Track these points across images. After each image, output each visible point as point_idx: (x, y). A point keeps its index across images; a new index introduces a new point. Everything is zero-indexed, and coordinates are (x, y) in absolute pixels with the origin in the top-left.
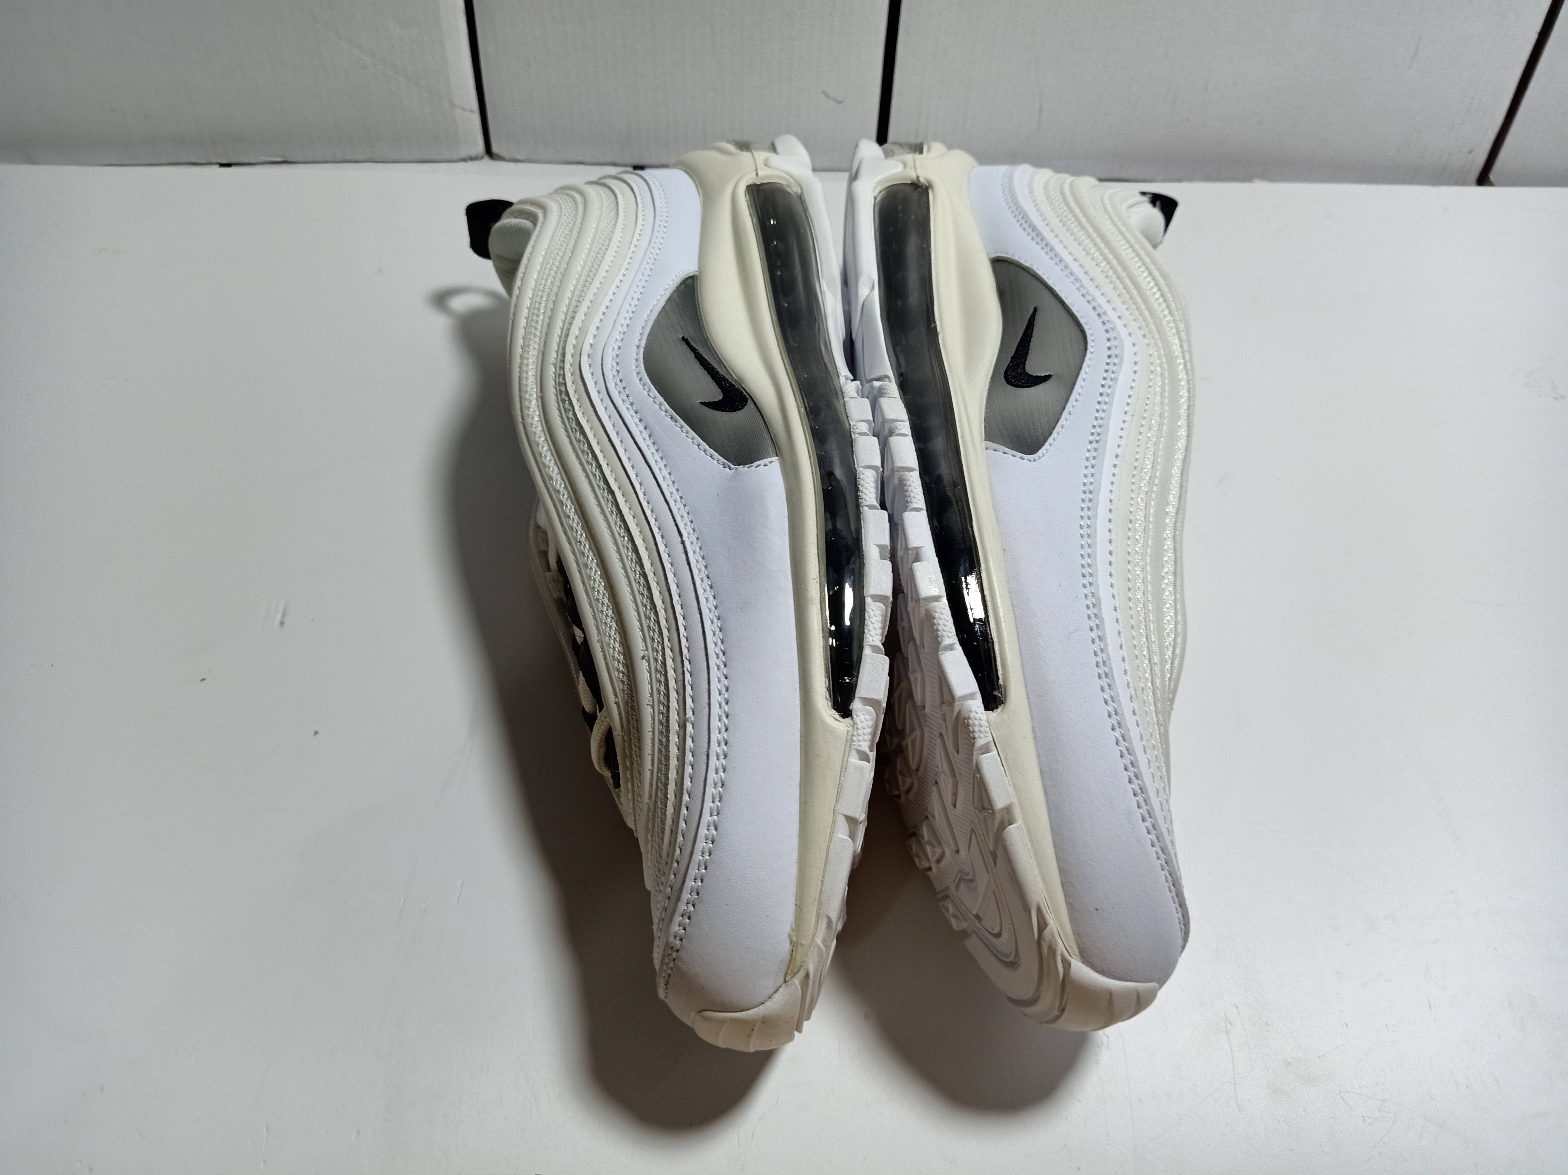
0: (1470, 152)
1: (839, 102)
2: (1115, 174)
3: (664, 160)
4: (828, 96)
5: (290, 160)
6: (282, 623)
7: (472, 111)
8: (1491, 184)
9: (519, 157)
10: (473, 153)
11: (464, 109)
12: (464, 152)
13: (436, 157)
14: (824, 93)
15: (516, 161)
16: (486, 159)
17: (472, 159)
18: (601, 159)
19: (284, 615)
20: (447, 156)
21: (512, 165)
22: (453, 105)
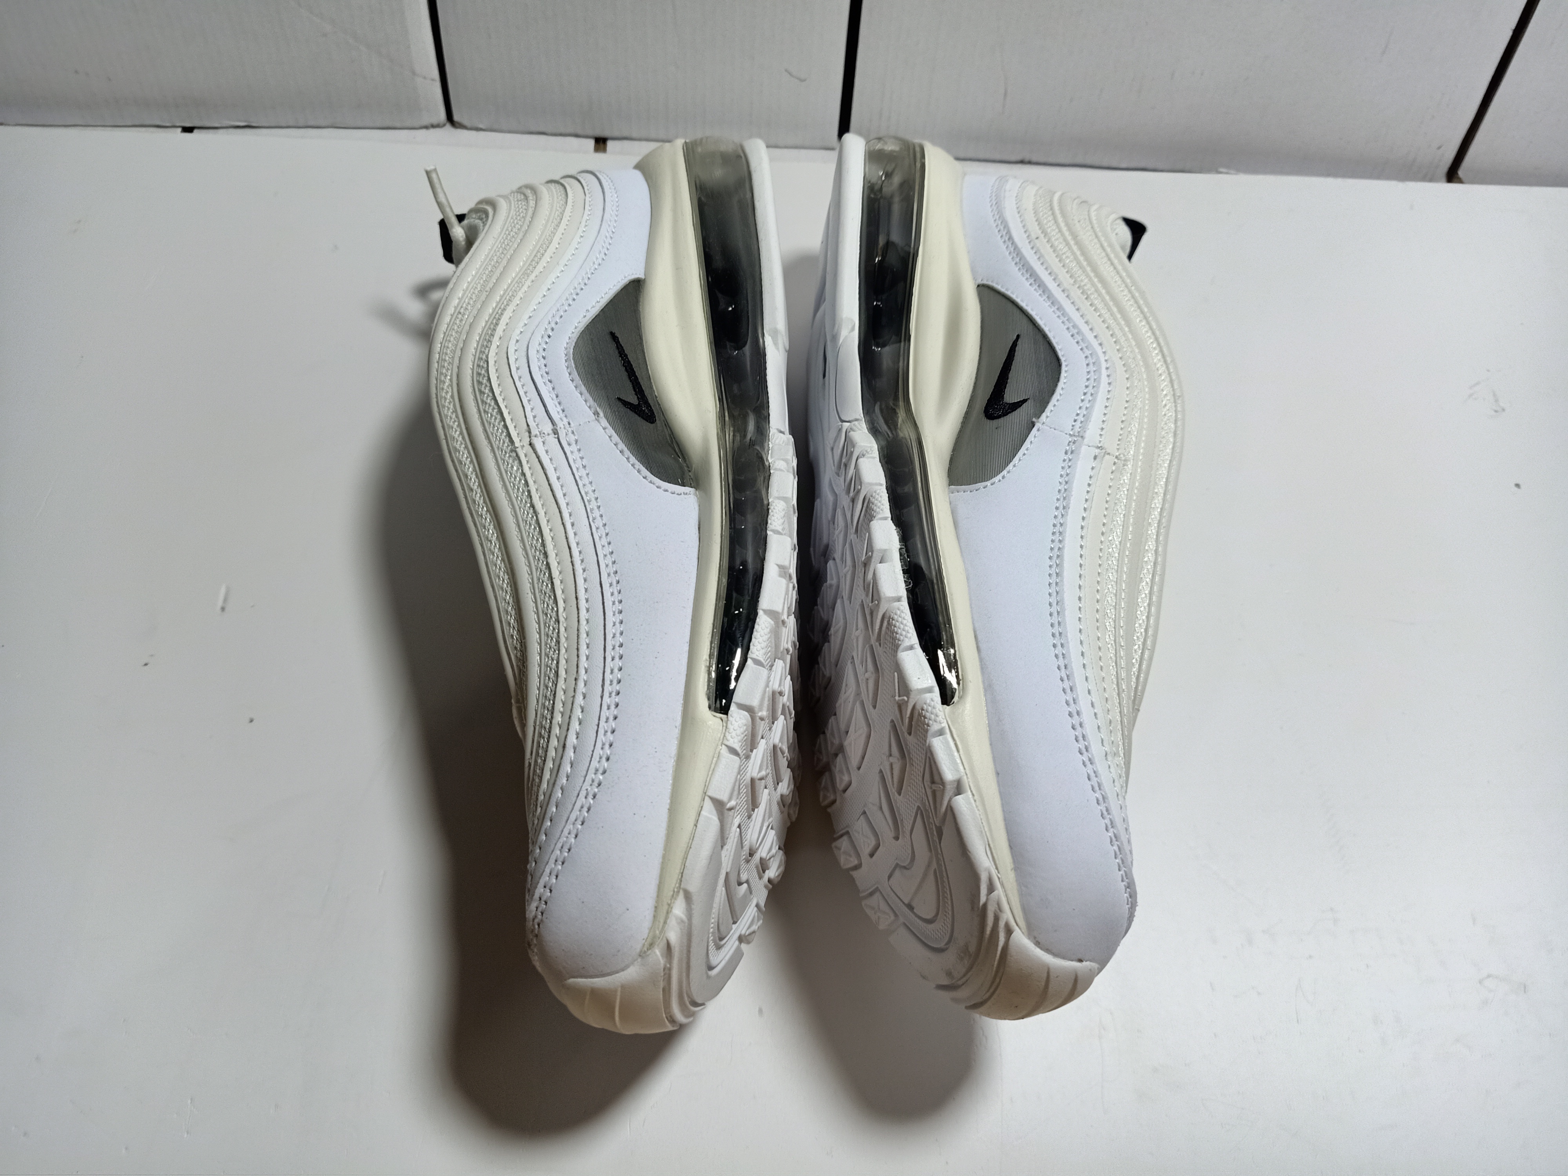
0: (1439, 148)
1: (802, 80)
2: (1079, 160)
3: (625, 134)
4: (790, 74)
5: (254, 125)
6: (223, 609)
7: (433, 80)
8: (1460, 181)
9: (481, 126)
10: (435, 121)
11: (425, 78)
12: (426, 121)
13: (398, 125)
14: (786, 71)
15: (478, 129)
16: (448, 126)
17: (433, 126)
18: (563, 130)
19: (225, 600)
20: (408, 124)
21: (474, 133)
22: (414, 73)
